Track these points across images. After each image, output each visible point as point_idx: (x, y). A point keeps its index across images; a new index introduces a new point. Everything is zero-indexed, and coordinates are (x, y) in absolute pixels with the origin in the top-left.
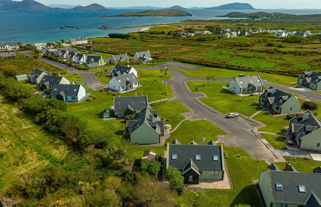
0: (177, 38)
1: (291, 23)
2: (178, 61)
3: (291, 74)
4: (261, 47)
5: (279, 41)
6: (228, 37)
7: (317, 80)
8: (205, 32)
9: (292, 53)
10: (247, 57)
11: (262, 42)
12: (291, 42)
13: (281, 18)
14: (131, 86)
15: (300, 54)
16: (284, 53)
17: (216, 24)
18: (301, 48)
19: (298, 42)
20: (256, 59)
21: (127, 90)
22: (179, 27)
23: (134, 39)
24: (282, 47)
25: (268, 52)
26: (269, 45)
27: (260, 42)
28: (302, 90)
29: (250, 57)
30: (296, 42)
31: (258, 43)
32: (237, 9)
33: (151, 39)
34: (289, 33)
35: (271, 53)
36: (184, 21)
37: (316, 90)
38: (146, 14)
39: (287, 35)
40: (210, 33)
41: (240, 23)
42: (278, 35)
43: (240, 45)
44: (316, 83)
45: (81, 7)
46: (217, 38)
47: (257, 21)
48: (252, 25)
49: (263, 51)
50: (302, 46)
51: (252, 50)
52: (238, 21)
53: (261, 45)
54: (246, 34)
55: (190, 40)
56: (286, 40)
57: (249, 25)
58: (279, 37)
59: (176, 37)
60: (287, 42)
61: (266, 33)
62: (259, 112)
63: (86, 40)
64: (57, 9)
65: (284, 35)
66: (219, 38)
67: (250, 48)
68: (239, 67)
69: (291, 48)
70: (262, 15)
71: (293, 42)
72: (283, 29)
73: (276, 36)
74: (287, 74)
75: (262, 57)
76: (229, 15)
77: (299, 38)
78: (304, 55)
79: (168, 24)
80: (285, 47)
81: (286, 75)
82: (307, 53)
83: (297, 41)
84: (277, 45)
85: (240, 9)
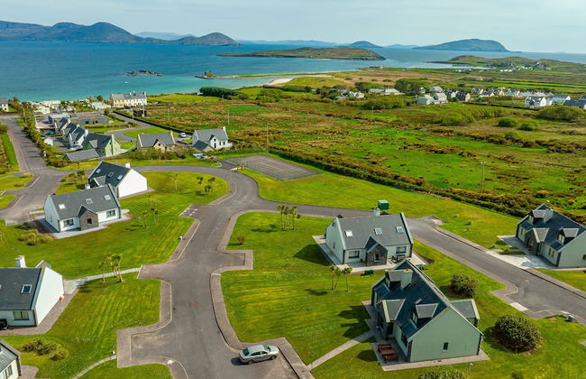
0: (325, 102)
1: (572, 79)
2: (276, 154)
3: (511, 206)
4: (485, 127)
5: (529, 115)
6: (428, 103)
7: (561, 239)
8: (388, 91)
9: (544, 145)
10: (436, 152)
11: (490, 117)
12: (553, 119)
13: (553, 70)
14: (89, 221)
15: (559, 150)
16: (527, 145)
17: (422, 76)
18: (571, 133)
19: (568, 120)
20: (455, 157)
21: (79, 229)
22: (347, 79)
23: (243, 99)
24: (530, 130)
25: (492, 141)
26: (503, 124)
27: (486, 116)
28: (518, 262)
29: (442, 152)
30: (564, 120)
31: (483, 118)
32: (474, 50)
33: (277, 101)
34: (556, 99)
35: (497, 143)
36: (364, 69)
37: (557, 266)
38: (300, 54)
39: (550, 103)
40: (397, 93)
41: (469, 76)
42: (532, 103)
43: (440, 122)
44: (557, 246)
45: (192, 38)
46: (403, 104)
47: (504, 74)
48: (491, 80)
49: (482, 139)
50: (572, 129)
51: (459, 135)
52: (468, 72)
53: (487, 124)
54: (468, 97)
55: (352, 105)
56: (544, 115)
57: (486, 81)
58: (533, 107)
59: (324, 99)
60: (546, 118)
61: (509, 98)
62: (351, 343)
63: (143, 97)
64: (149, 39)
65: (543, 103)
66: (408, 104)
67: (457, 129)
68: (396, 178)
69: (548, 133)
70: (518, 63)
71: (559, 120)
72: (546, 91)
73: (526, 104)
74: (501, 206)
75: (469, 154)
76: (455, 61)
77: (572, 110)
78: (569, 152)
79: (330, 74)
80: (536, 130)
81: (498, 210)
82: (578, 147)
83: (567, 117)
84: (520, 125)
85: (481, 50)
